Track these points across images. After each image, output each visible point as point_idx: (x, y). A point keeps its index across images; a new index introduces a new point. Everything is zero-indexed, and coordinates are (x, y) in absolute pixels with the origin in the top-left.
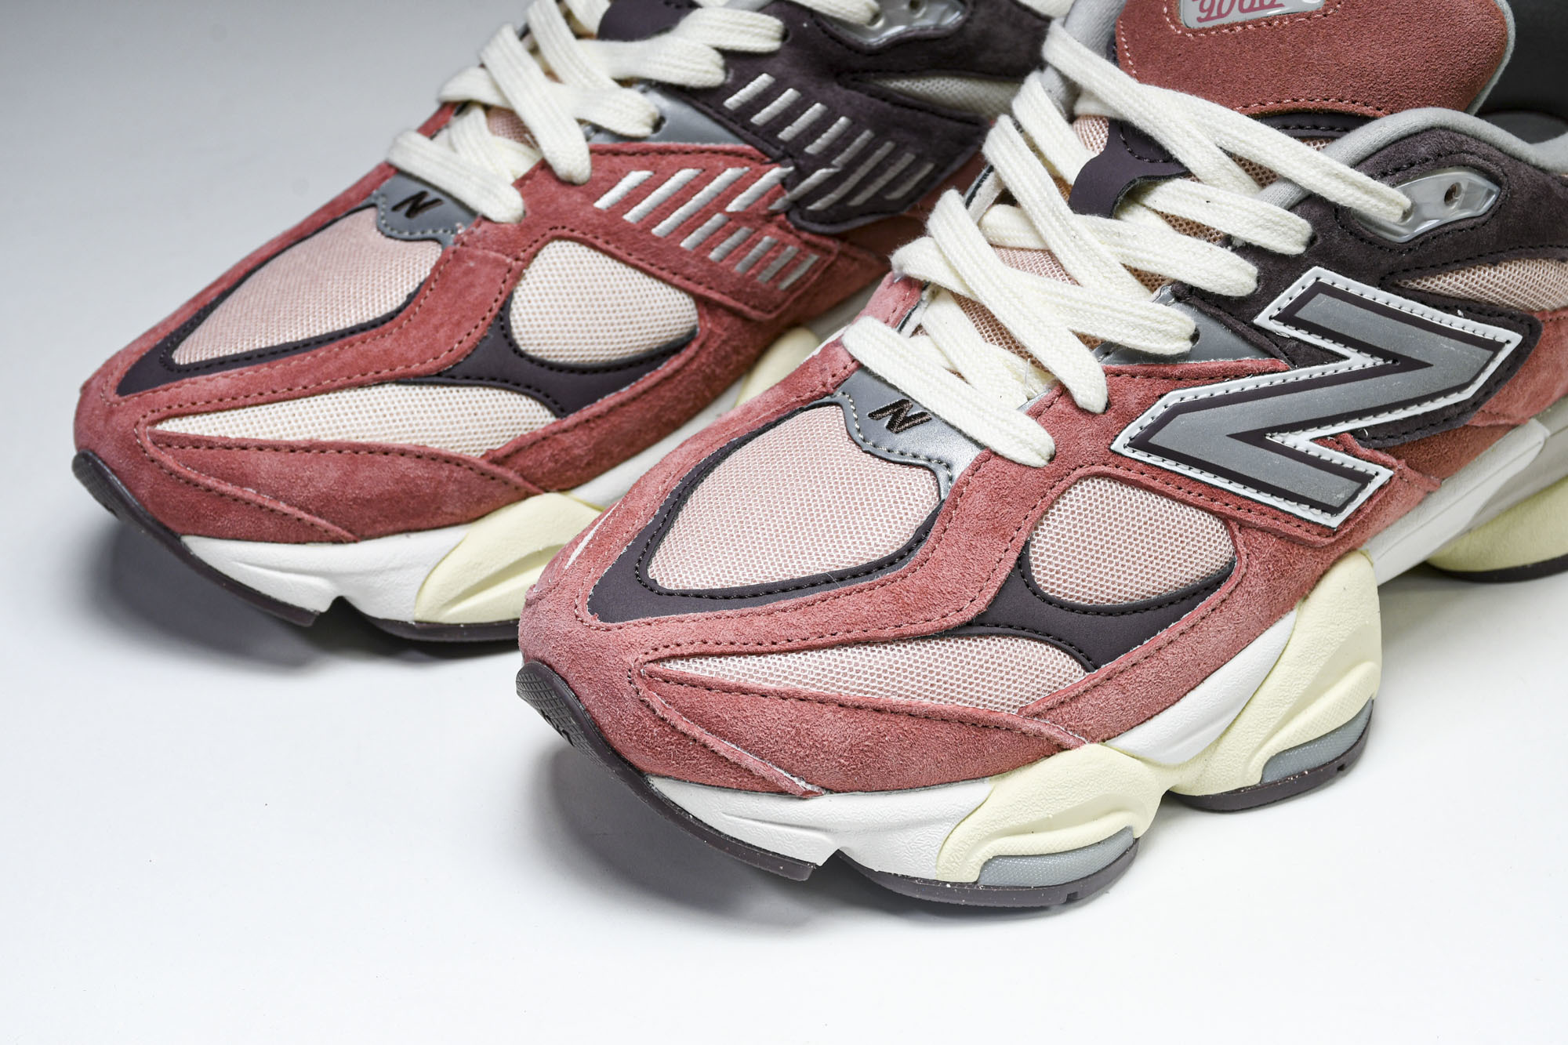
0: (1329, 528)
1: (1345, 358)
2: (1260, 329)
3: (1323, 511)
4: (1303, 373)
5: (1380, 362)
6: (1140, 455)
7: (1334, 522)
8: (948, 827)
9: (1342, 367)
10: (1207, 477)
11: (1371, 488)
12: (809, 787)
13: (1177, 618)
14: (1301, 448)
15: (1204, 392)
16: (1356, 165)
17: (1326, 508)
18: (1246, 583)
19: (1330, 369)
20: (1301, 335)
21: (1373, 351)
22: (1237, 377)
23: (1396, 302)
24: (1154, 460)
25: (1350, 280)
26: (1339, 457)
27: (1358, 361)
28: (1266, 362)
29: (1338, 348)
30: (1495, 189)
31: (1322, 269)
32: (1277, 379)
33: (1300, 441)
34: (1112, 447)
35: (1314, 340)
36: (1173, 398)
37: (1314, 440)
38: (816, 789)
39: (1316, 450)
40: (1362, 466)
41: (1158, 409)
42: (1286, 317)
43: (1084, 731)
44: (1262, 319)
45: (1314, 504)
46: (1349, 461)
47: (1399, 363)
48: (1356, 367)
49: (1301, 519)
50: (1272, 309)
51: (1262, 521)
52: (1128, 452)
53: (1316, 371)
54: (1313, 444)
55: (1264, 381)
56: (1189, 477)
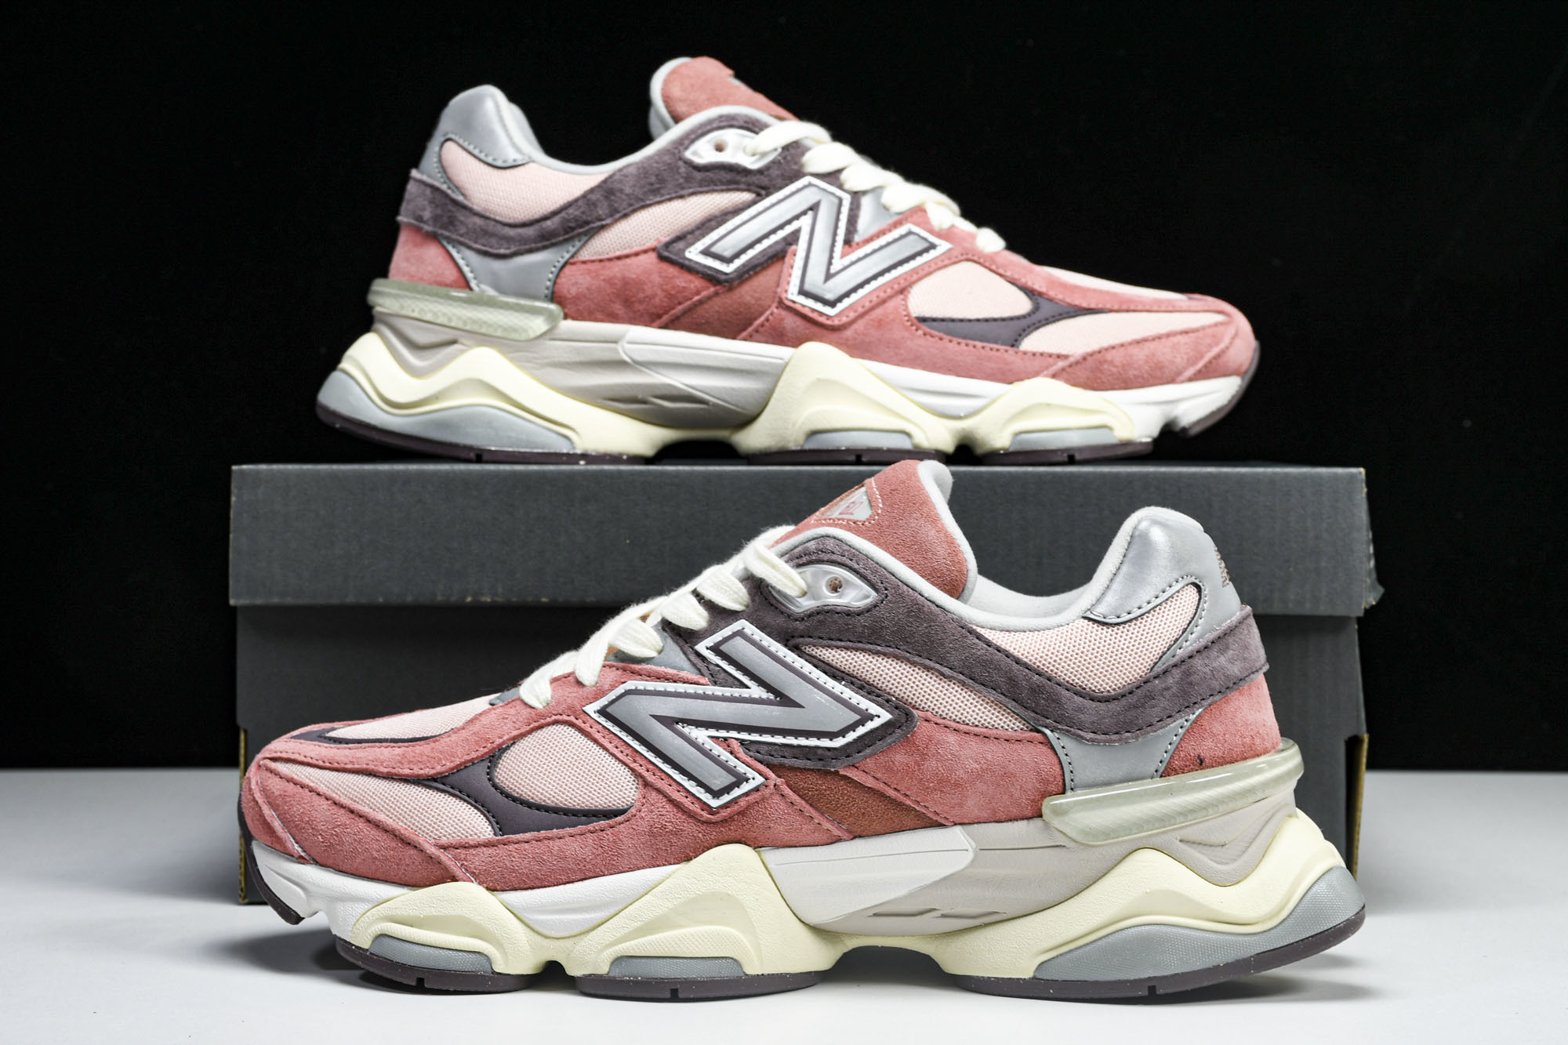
0: (709, 806)
1: (747, 687)
2: (698, 655)
3: (707, 792)
4: (719, 691)
5: (772, 696)
6: (602, 720)
7: (714, 803)
8: (367, 906)
9: (745, 693)
10: (635, 744)
11: (745, 787)
12: (303, 854)
13: (574, 826)
14: (700, 741)
15: (651, 685)
16: (782, 556)
17: (708, 790)
18: (633, 821)
19: (737, 692)
20: (724, 664)
21: (769, 688)
22: (675, 682)
23: (791, 657)
24: (609, 725)
25: (763, 634)
26: (725, 755)
27: (756, 691)
28: (696, 677)
29: (745, 680)
30: (874, 594)
31: (747, 622)
32: (700, 690)
33: (701, 735)
34: (584, 708)
35: (731, 669)
36: (631, 684)
37: (709, 737)
38: (307, 857)
39: (709, 745)
40: (742, 768)
41: (620, 690)
42: (716, 649)
43: (474, 873)
44: (701, 647)
45: (700, 784)
46: (733, 762)
47: (783, 699)
48: (756, 696)
49: (688, 791)
50: (710, 641)
51: (660, 784)
52: (596, 716)
53: (728, 691)
54: (709, 740)
55: (691, 689)
56: (624, 741)
